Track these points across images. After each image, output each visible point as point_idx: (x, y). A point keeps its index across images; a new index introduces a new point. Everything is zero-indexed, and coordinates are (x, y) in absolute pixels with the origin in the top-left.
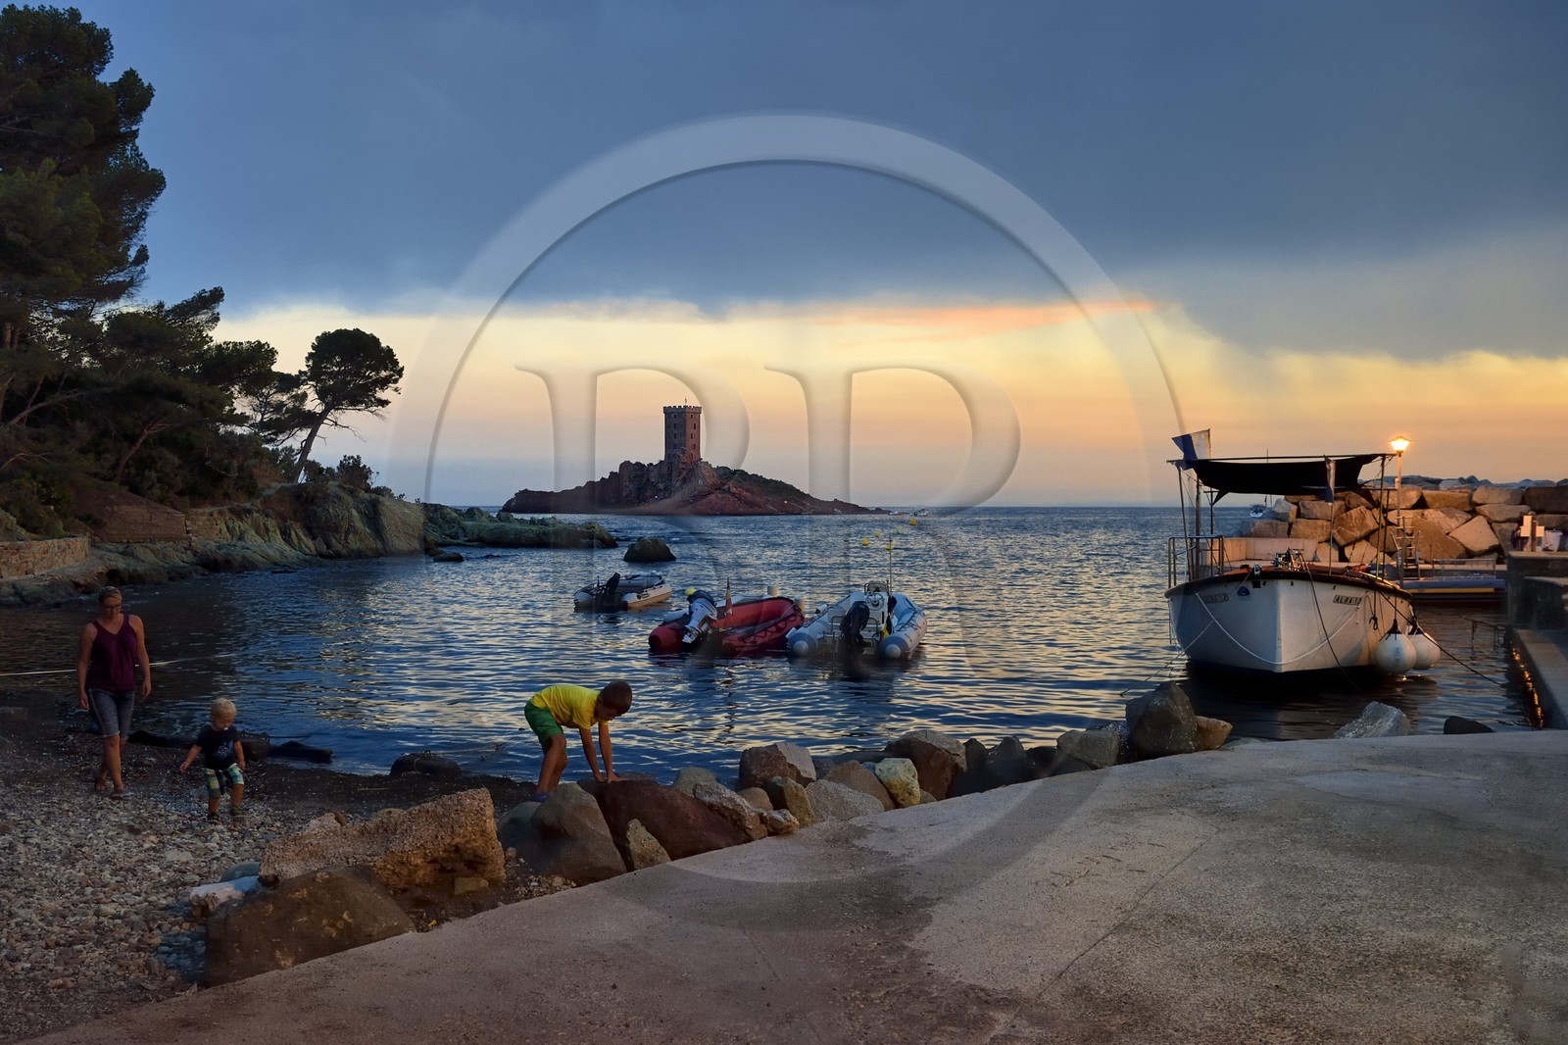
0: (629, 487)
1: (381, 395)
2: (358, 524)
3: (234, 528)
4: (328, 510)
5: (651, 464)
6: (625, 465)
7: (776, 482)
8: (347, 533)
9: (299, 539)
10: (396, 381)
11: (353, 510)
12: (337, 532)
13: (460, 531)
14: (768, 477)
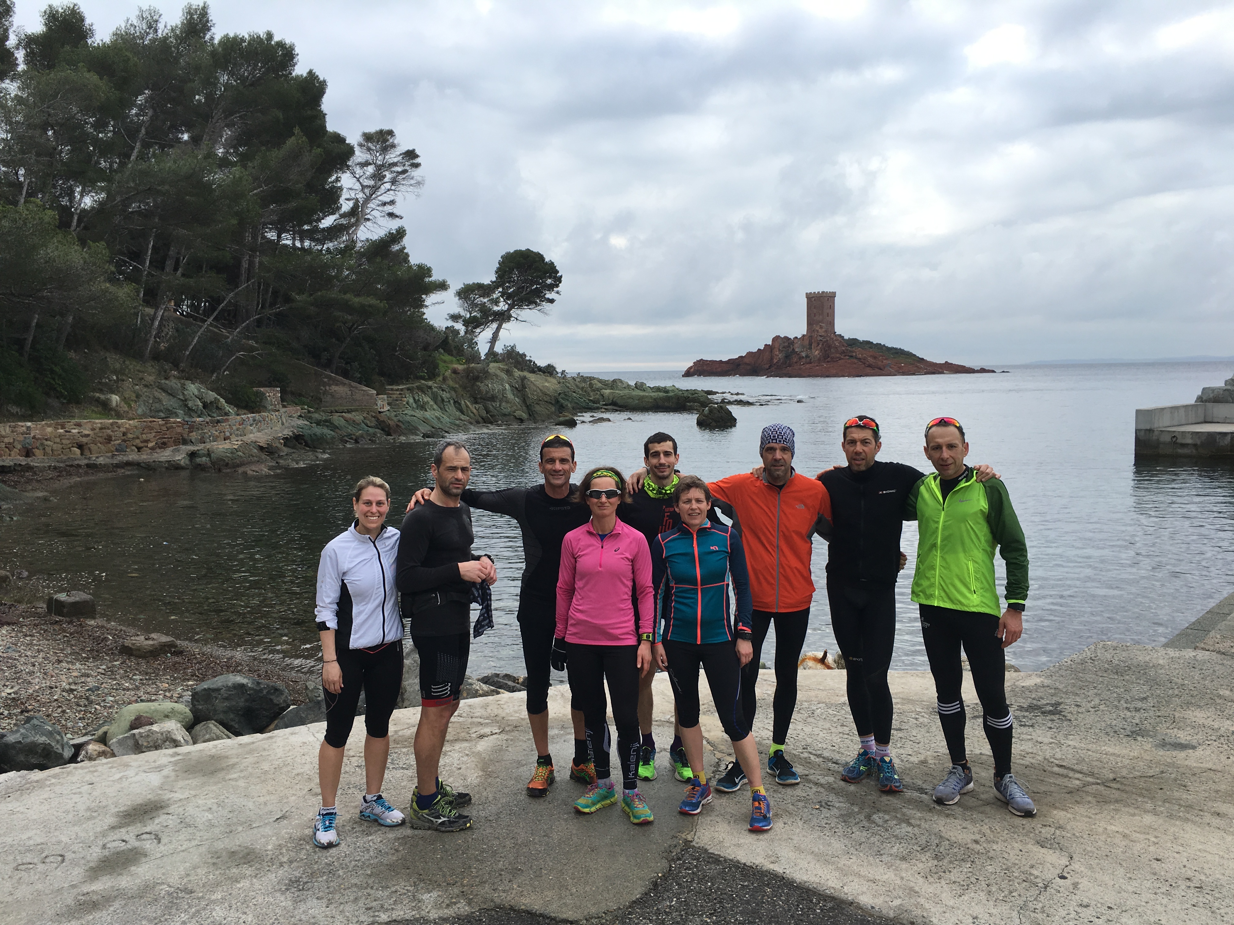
0: (779, 356)
1: (549, 295)
2: (510, 396)
3: (419, 400)
4: (488, 386)
5: (796, 338)
6: (776, 339)
7: (896, 349)
8: (501, 402)
9: (467, 406)
10: (557, 286)
11: (507, 385)
12: (494, 401)
13: (600, 398)
14: (889, 345)
